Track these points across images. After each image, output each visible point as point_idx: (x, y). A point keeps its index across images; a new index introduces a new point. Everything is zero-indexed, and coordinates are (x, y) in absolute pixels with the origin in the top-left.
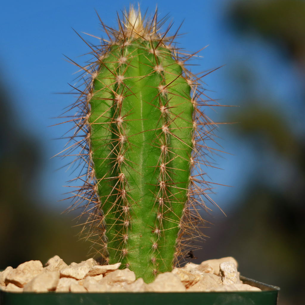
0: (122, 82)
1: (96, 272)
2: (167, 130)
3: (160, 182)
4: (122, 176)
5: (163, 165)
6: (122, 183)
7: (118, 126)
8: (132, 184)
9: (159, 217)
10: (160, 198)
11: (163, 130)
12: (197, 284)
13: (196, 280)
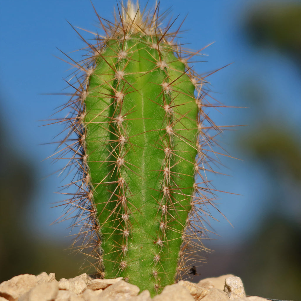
0: (122, 78)
1: (95, 286)
2: (171, 131)
3: (164, 188)
4: (122, 180)
5: (167, 170)
6: (121, 189)
7: (118, 126)
8: (133, 189)
9: (162, 226)
10: (164, 206)
11: (167, 131)
12: (205, 299)
13: (203, 294)
